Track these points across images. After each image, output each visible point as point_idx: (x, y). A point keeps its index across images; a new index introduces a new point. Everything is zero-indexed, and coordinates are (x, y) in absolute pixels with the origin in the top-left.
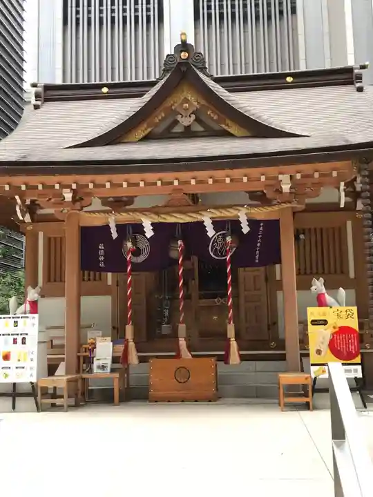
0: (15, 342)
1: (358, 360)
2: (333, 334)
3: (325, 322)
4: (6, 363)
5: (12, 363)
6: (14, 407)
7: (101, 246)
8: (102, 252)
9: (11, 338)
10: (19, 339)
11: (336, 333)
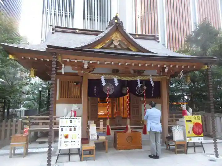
0: (70, 130)
1: (202, 135)
2: (193, 126)
3: (190, 121)
4: (66, 140)
5: (69, 139)
6: (69, 160)
7: (95, 87)
8: (95, 90)
9: (69, 128)
10: (73, 128)
11: (195, 125)
